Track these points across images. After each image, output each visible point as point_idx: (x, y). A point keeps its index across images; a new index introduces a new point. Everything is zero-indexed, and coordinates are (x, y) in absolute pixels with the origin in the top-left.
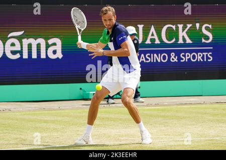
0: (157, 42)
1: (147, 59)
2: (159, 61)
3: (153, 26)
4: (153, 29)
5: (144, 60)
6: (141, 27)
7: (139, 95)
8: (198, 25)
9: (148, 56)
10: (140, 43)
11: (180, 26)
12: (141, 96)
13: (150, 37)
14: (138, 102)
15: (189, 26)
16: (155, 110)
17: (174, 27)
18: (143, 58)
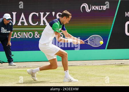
0: (26, 24)
1: (18, 36)
2: (27, 37)
3: (23, 14)
4: (23, 16)
5: (16, 36)
6: (14, 14)
7: (13, 61)
8: (54, 13)
9: (19, 34)
10: (13, 25)
11: (42, 14)
12: (14, 61)
13: (21, 21)
14: (11, 65)
15: (48, 14)
16: (23, 71)
17: (37, 14)
18: (15, 35)
